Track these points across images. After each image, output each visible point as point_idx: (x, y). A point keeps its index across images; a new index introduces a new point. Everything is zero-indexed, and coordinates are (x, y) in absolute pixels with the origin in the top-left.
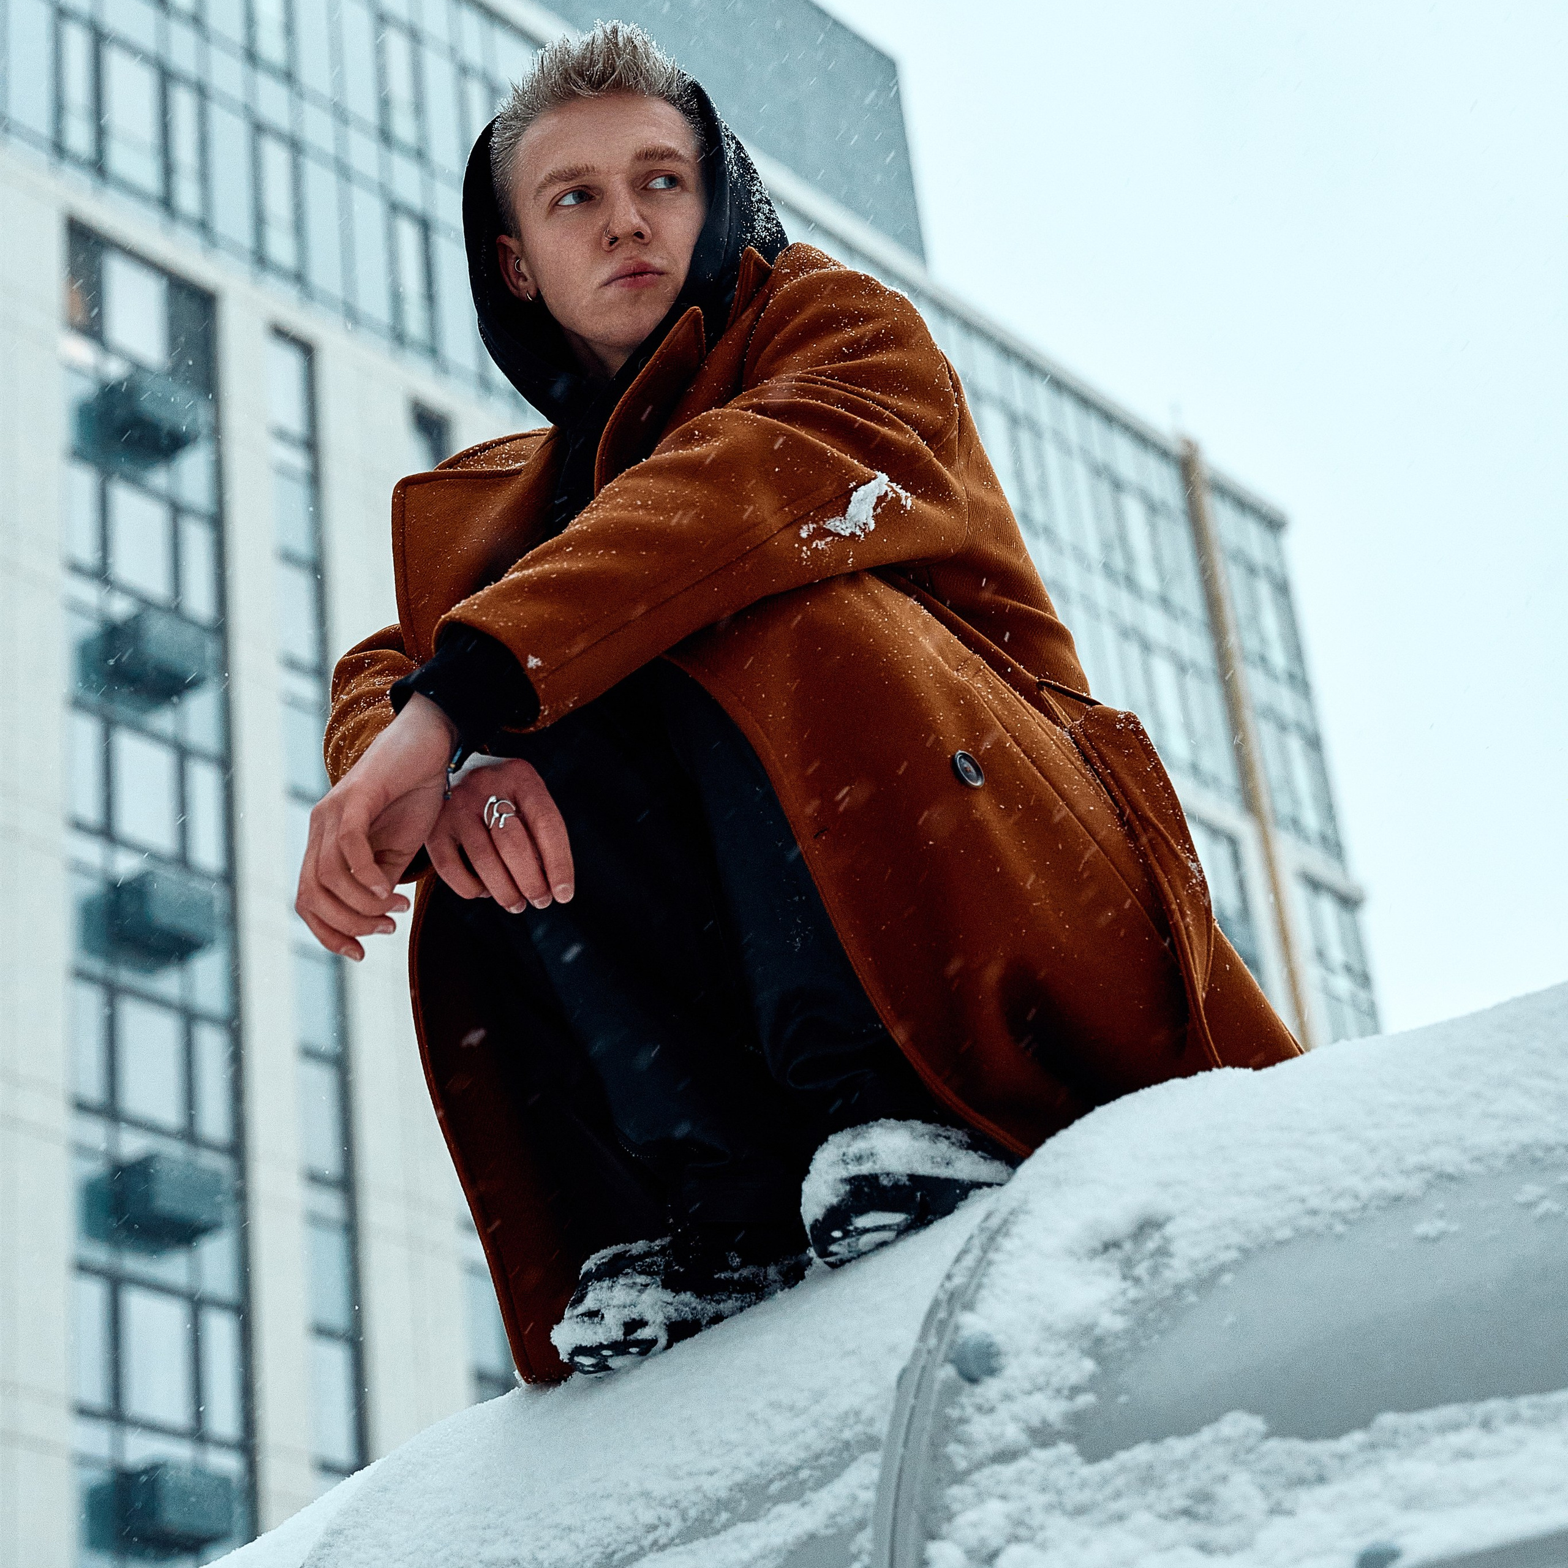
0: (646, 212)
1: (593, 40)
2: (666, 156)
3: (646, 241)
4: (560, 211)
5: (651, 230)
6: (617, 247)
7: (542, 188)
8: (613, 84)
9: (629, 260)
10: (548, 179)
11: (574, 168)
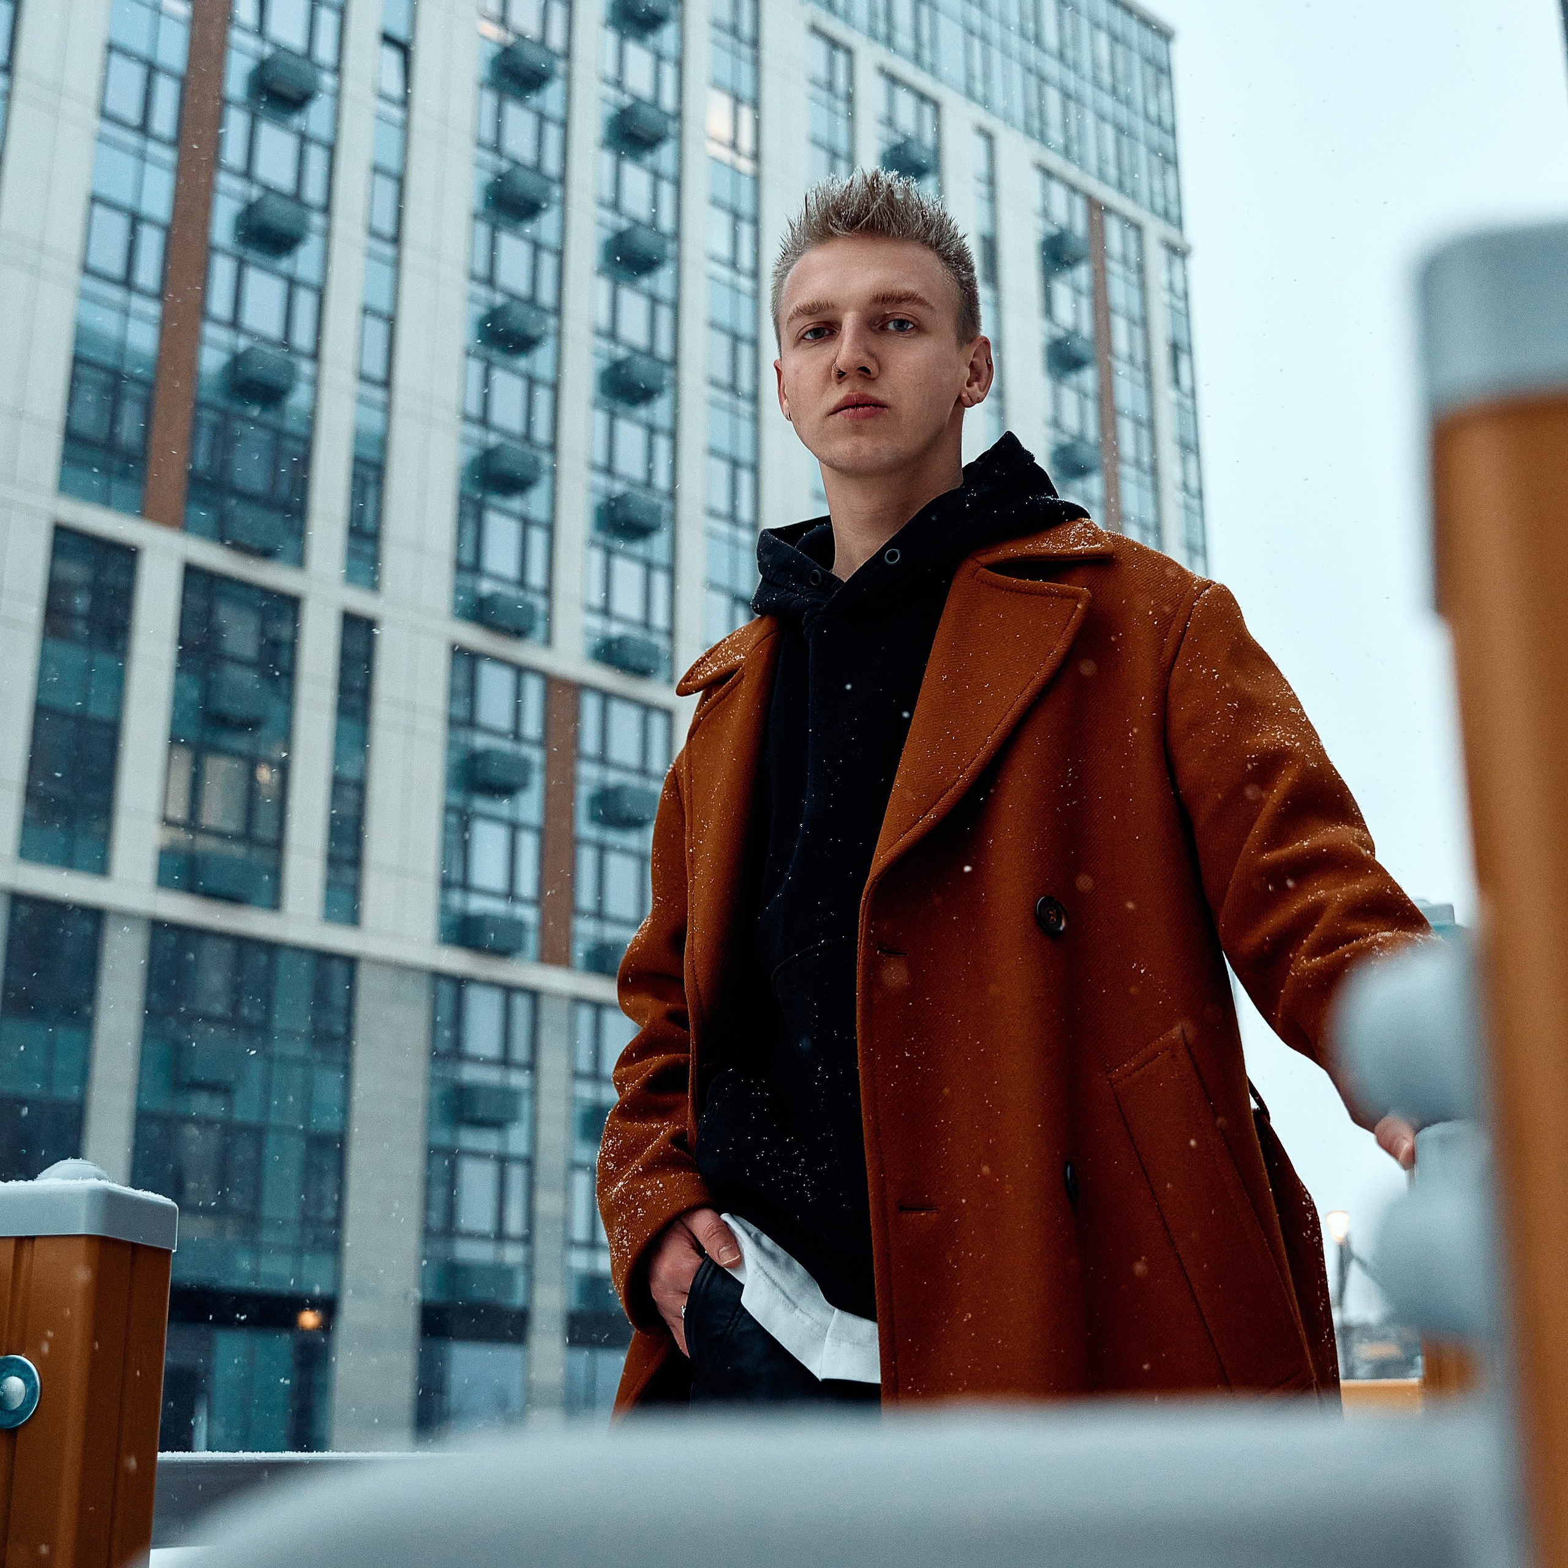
0: (875, 349)
1: (852, 183)
2: (904, 300)
3: (872, 376)
4: (804, 343)
5: (880, 367)
6: (845, 379)
7: (791, 319)
8: (866, 226)
9: (853, 392)
10: (796, 311)
11: (815, 303)
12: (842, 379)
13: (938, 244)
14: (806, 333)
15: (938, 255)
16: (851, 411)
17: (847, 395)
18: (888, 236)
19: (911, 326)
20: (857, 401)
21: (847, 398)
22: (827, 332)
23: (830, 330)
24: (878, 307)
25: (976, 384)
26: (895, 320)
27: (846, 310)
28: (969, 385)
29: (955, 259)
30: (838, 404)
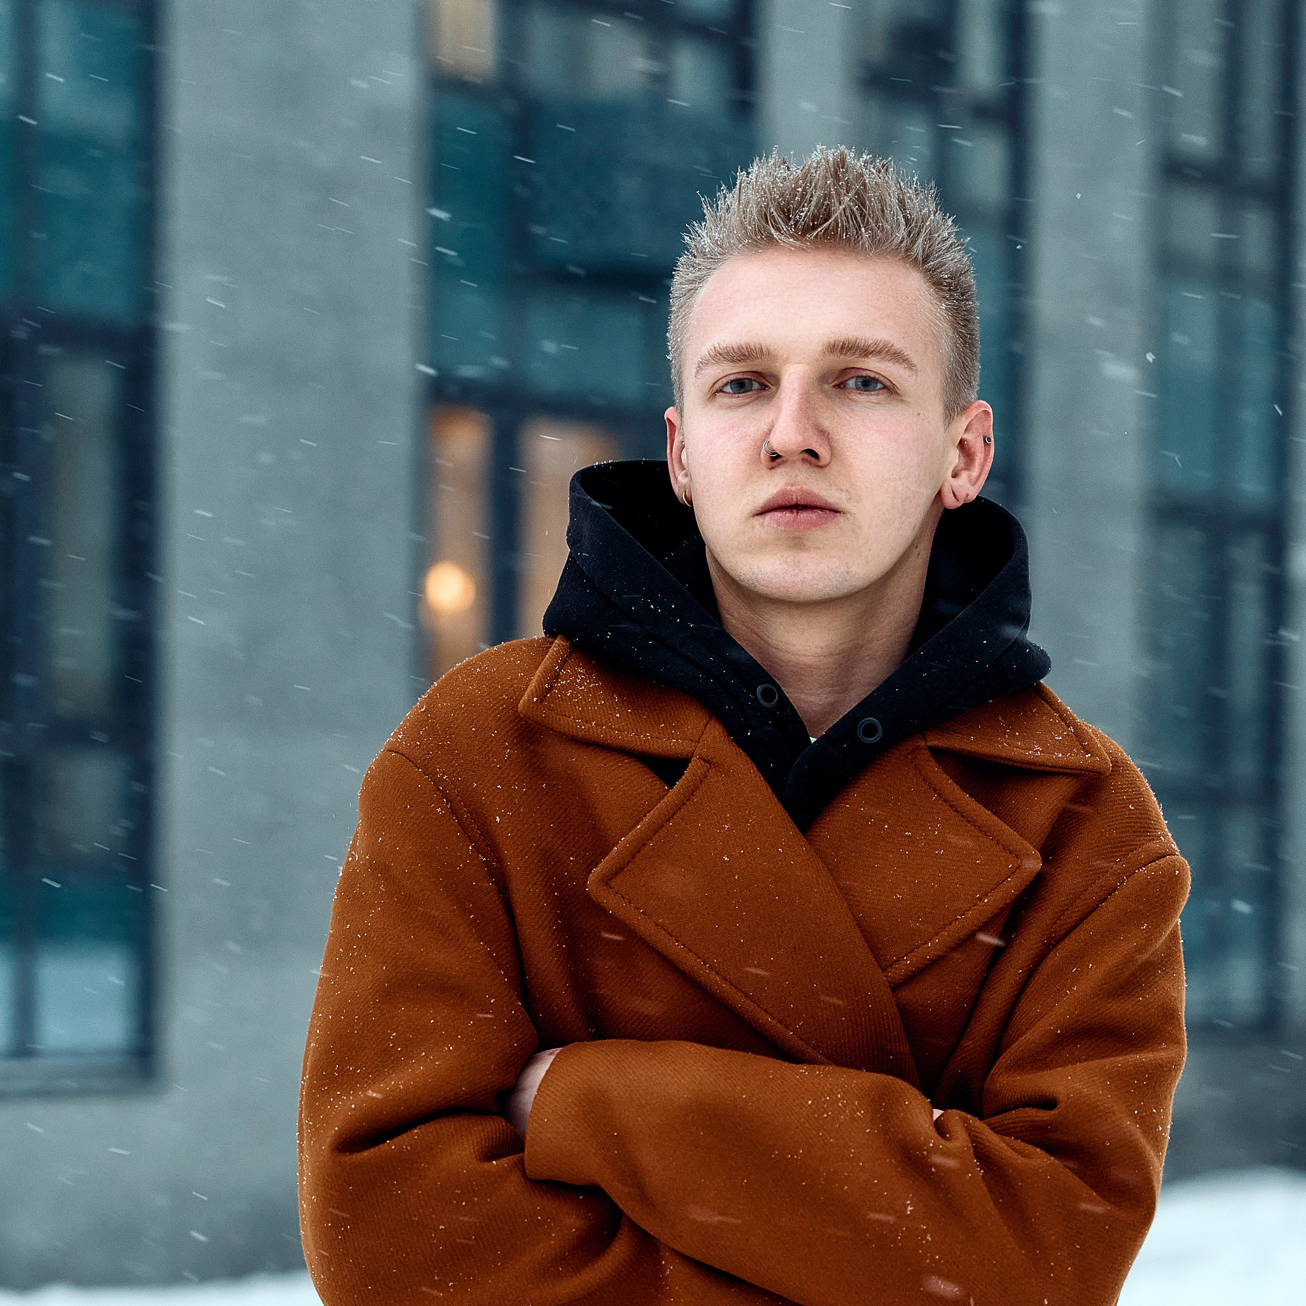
0: (824, 420)
2: (872, 352)
3: (822, 463)
4: (721, 399)
5: (832, 449)
6: (780, 464)
7: (703, 364)
8: (824, 234)
9: (792, 485)
10: (712, 353)
12: (777, 464)
13: (925, 260)
14: (726, 384)
15: (926, 276)
17: (782, 490)
18: (855, 248)
19: (879, 386)
20: (794, 500)
21: (783, 493)
22: (756, 386)
23: (761, 384)
24: (836, 356)
25: (964, 475)
26: (858, 377)
27: (788, 361)
28: (955, 475)
29: (950, 285)
30: (769, 501)
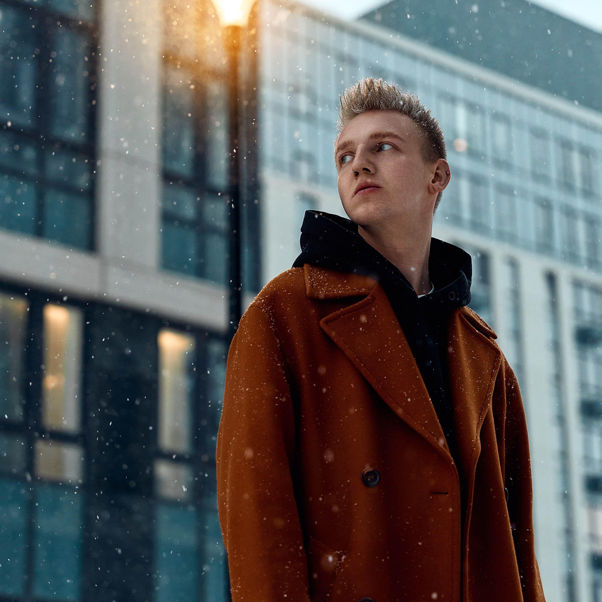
2: (386, 136)
3: (372, 173)
5: (375, 168)
6: (359, 177)
11: (344, 142)
12: (357, 177)
16: (362, 191)
20: (364, 185)
24: (373, 140)
25: (438, 183)
27: (358, 144)
28: (434, 182)
